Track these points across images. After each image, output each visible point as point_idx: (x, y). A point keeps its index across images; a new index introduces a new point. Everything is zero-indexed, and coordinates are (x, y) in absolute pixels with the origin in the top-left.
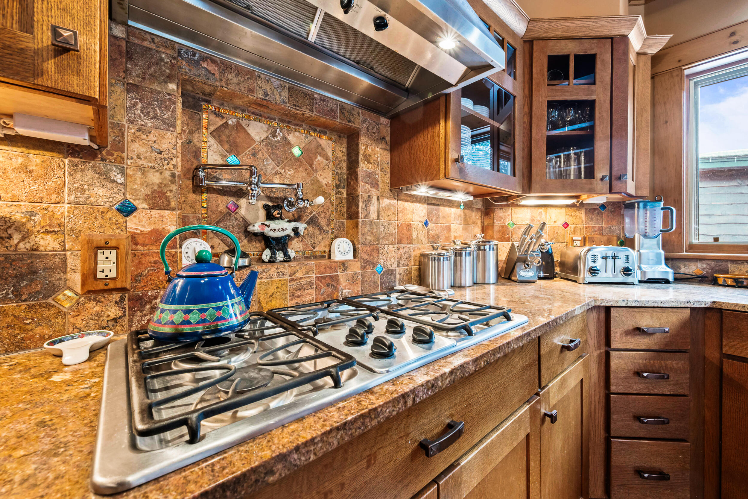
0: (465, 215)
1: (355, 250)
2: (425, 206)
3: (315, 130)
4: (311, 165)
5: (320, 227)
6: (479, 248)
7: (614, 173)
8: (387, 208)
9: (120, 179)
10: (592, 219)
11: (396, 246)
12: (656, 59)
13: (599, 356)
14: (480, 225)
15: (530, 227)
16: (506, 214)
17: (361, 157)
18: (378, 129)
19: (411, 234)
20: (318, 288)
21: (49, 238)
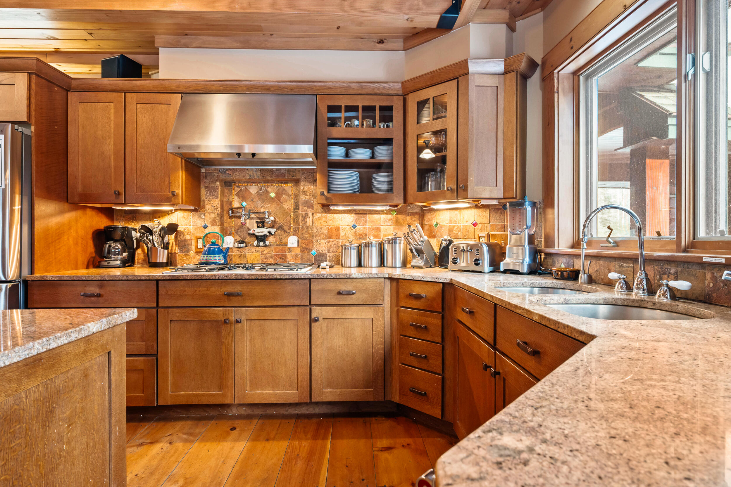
0: (397, 219)
1: (298, 242)
2: (353, 215)
3: (282, 183)
4: (279, 200)
7: (459, 184)
8: (320, 219)
9: (203, 217)
10: (496, 218)
11: (327, 240)
16: (432, 216)
17: (301, 193)
19: (340, 233)
20: (275, 259)
21: (188, 236)
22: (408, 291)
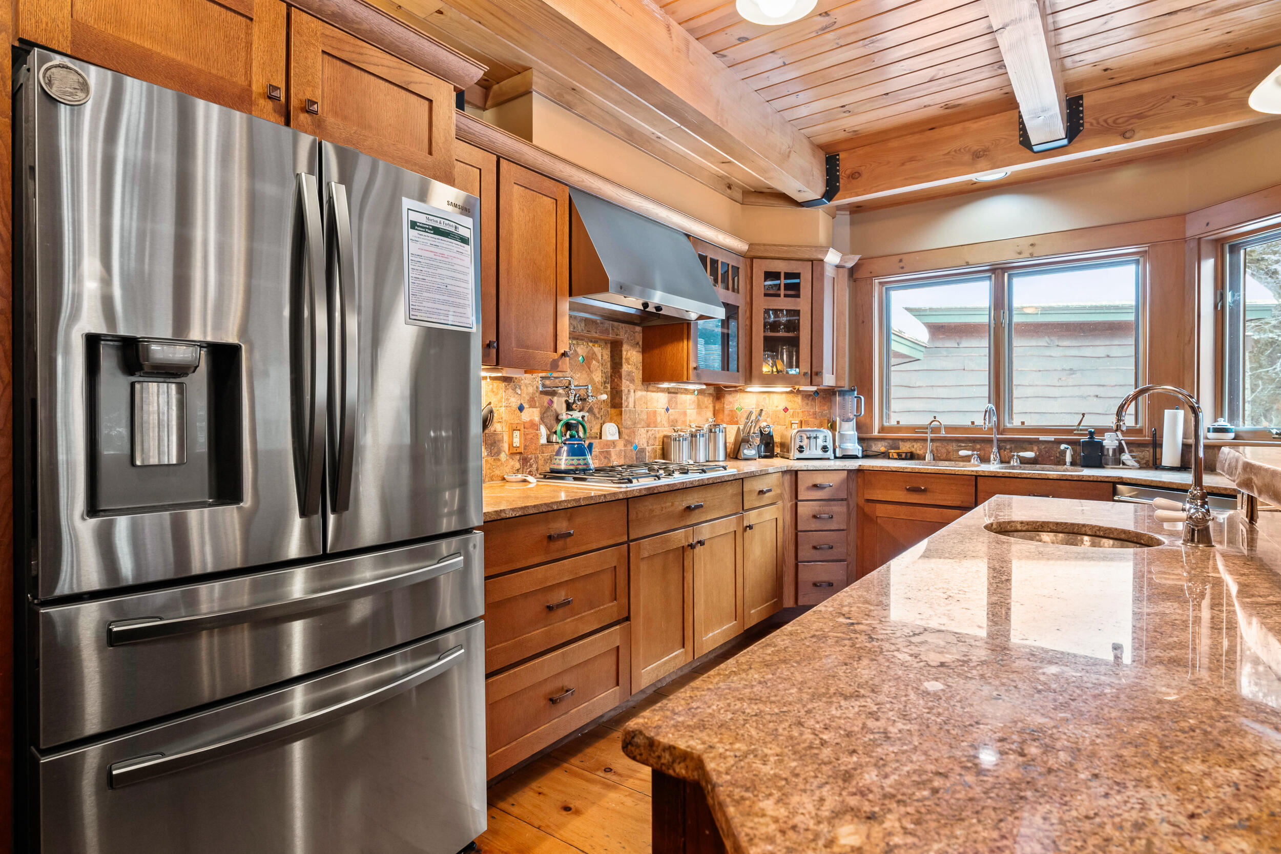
0: (698, 400)
1: (619, 432)
2: (667, 394)
3: (591, 341)
4: (589, 368)
5: (595, 415)
6: (711, 431)
7: (814, 370)
8: (641, 397)
9: (519, 392)
10: (807, 404)
11: (646, 429)
12: (852, 271)
13: (791, 506)
14: (711, 409)
15: (751, 413)
16: (735, 399)
17: (624, 360)
18: (634, 337)
19: (656, 419)
21: (500, 425)
22: (810, 483)
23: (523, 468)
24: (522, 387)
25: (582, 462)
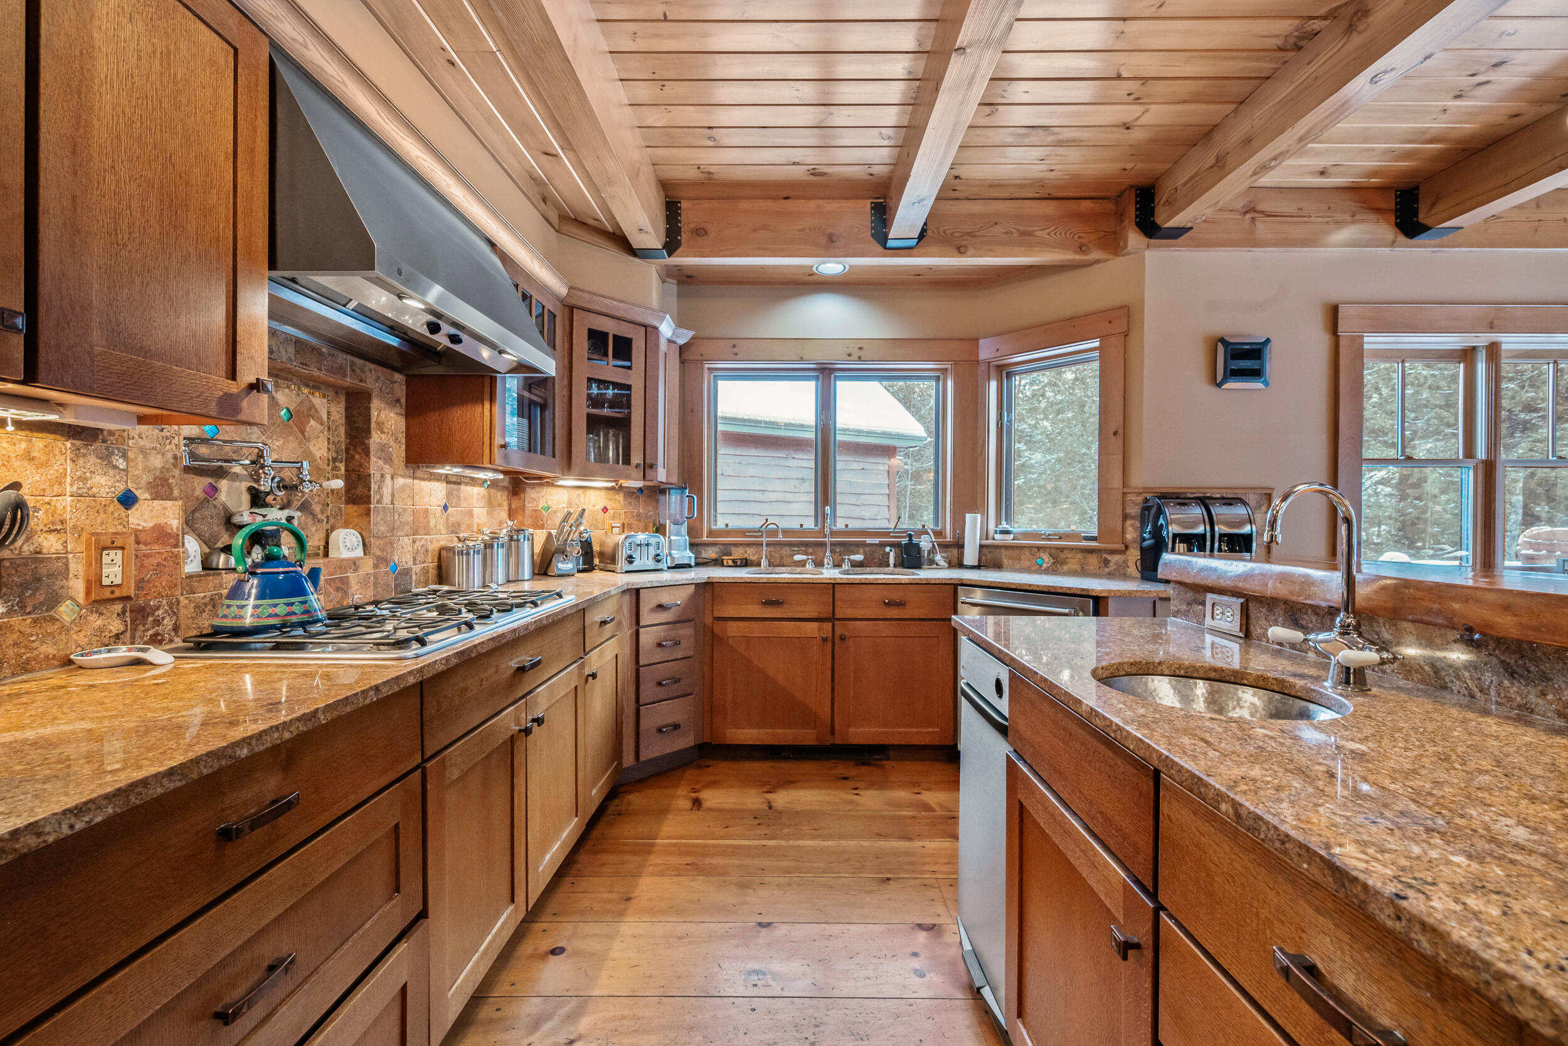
0: (489, 496)
1: (364, 544)
2: (445, 485)
3: (307, 386)
4: (302, 432)
5: (314, 516)
6: (511, 539)
7: (648, 461)
8: (403, 488)
9: (121, 463)
10: (630, 503)
11: (411, 538)
12: (683, 349)
13: (631, 635)
14: (506, 508)
15: (569, 514)
16: (540, 495)
17: (373, 425)
18: (392, 389)
19: (428, 522)
21: (52, 538)
22: (654, 603)
23: (134, 630)
24: (131, 455)
25: (297, 609)
